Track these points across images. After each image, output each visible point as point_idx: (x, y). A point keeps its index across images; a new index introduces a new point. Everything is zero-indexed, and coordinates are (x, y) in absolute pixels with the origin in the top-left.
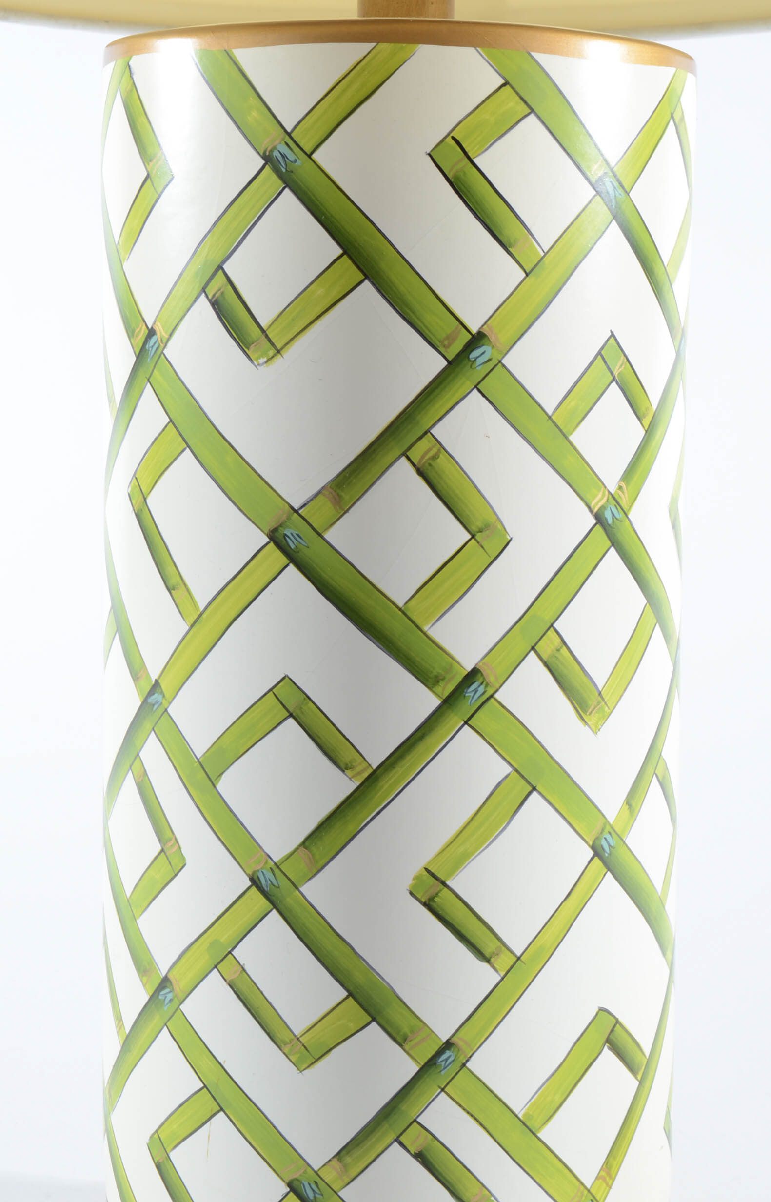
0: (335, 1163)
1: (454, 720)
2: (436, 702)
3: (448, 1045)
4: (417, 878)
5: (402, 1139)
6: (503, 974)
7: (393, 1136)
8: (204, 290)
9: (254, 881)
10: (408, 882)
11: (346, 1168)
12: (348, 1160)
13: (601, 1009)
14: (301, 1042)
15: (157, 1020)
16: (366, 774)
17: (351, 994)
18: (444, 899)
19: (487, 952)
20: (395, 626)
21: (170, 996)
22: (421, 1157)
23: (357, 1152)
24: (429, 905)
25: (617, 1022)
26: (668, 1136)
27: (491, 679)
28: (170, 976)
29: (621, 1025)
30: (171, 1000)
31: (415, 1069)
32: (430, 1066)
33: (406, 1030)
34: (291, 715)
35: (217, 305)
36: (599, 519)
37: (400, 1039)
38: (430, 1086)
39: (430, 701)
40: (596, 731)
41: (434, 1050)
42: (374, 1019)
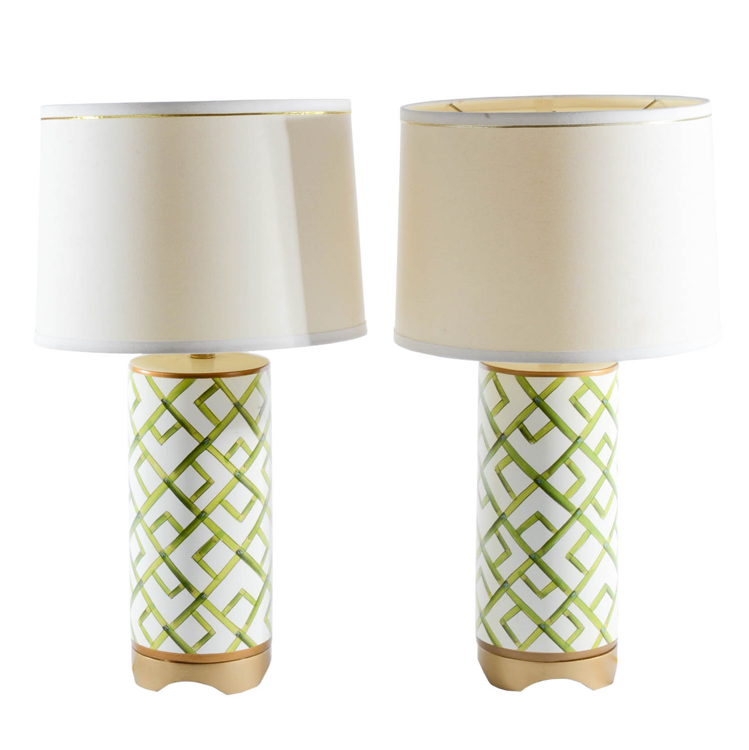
0: (549, 620)
1: (575, 519)
2: (571, 516)
3: (574, 592)
4: (567, 554)
5: (564, 613)
6: (585, 575)
7: (562, 613)
8: (518, 427)
9: (530, 557)
10: (565, 555)
11: (551, 621)
12: (552, 619)
13: (605, 583)
14: (541, 593)
15: (502, 591)
16: (556, 532)
17: (553, 581)
18: (573, 559)
19: (582, 570)
20: (562, 499)
21: (506, 585)
22: (568, 617)
23: (554, 617)
24: (570, 560)
25: (608, 586)
27: (582, 510)
28: (507, 580)
31: (567, 597)
32: (570, 596)
33: (565, 588)
34: (539, 520)
35: (521, 430)
36: (604, 473)
37: (564, 591)
38: (570, 601)
39: (570, 515)
40: (603, 519)
41: (571, 593)
42: (558, 586)
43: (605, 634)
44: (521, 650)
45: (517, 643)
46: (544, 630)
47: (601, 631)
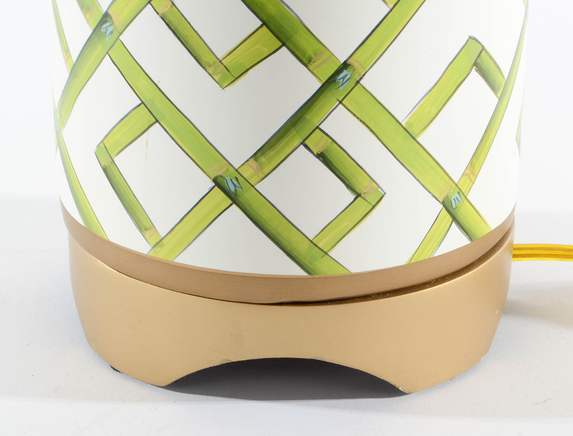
0: (252, 162)
3: (345, 65)
5: (307, 142)
6: (391, 6)
7: (299, 140)
11: (261, 166)
12: (263, 159)
13: (471, 38)
14: (223, 64)
15: (99, 49)
17: (264, 24)
21: (110, 29)
22: (322, 157)
23: (271, 153)
25: (483, 49)
26: (519, 145)
28: (110, 12)
29: (486, 51)
30: (111, 33)
31: (318, 85)
32: (330, 82)
33: (310, 53)
37: (306, 61)
38: (331, 99)
41: (335, 68)
42: (284, 44)
43: (464, 212)
44: (161, 254)
45: (148, 234)
46: (234, 199)
47: (447, 206)
